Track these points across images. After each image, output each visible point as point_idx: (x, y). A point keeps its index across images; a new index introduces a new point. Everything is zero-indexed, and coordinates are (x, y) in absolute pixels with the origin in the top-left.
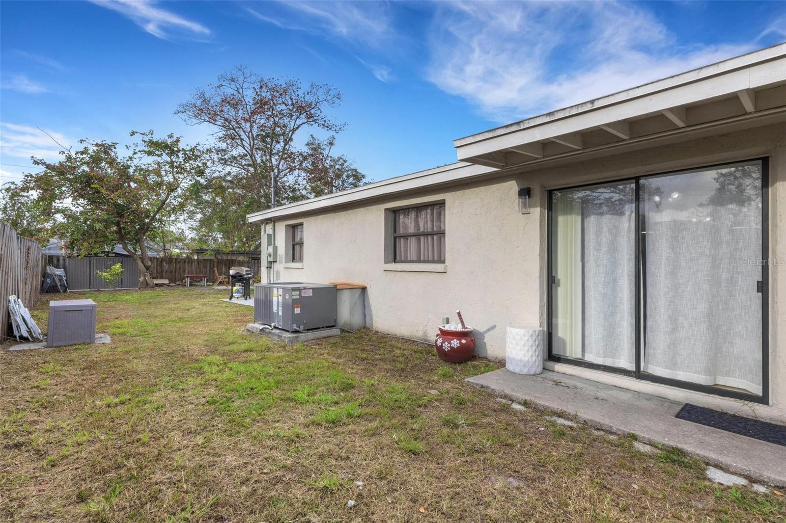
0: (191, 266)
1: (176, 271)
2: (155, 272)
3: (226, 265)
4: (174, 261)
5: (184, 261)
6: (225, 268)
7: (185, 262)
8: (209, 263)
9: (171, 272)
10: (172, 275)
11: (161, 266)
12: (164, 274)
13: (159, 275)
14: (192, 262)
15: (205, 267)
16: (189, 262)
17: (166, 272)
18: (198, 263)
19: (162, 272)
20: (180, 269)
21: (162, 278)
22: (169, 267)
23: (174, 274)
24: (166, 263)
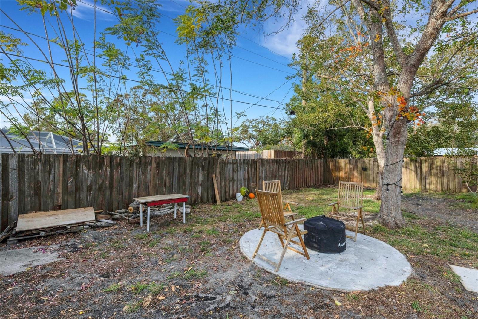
0: (144, 173)
1: (111, 187)
2: (60, 190)
3: (203, 167)
4: (107, 161)
5: (130, 161)
6: (203, 175)
7: (131, 165)
8: (176, 165)
9: (100, 188)
10: (104, 195)
11: (76, 176)
12: (83, 195)
13: (70, 200)
14: (147, 164)
15: (170, 174)
16: (139, 164)
17: (90, 188)
18: (158, 164)
19: (78, 189)
20: (121, 179)
21: (78, 205)
22: (97, 176)
23: (108, 193)
24: (88, 169)
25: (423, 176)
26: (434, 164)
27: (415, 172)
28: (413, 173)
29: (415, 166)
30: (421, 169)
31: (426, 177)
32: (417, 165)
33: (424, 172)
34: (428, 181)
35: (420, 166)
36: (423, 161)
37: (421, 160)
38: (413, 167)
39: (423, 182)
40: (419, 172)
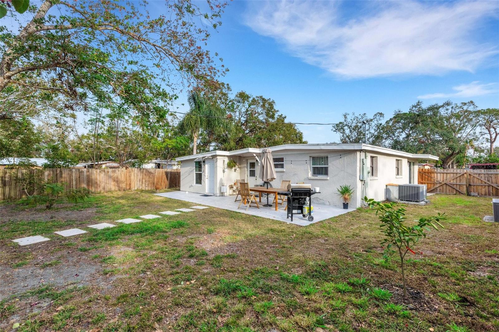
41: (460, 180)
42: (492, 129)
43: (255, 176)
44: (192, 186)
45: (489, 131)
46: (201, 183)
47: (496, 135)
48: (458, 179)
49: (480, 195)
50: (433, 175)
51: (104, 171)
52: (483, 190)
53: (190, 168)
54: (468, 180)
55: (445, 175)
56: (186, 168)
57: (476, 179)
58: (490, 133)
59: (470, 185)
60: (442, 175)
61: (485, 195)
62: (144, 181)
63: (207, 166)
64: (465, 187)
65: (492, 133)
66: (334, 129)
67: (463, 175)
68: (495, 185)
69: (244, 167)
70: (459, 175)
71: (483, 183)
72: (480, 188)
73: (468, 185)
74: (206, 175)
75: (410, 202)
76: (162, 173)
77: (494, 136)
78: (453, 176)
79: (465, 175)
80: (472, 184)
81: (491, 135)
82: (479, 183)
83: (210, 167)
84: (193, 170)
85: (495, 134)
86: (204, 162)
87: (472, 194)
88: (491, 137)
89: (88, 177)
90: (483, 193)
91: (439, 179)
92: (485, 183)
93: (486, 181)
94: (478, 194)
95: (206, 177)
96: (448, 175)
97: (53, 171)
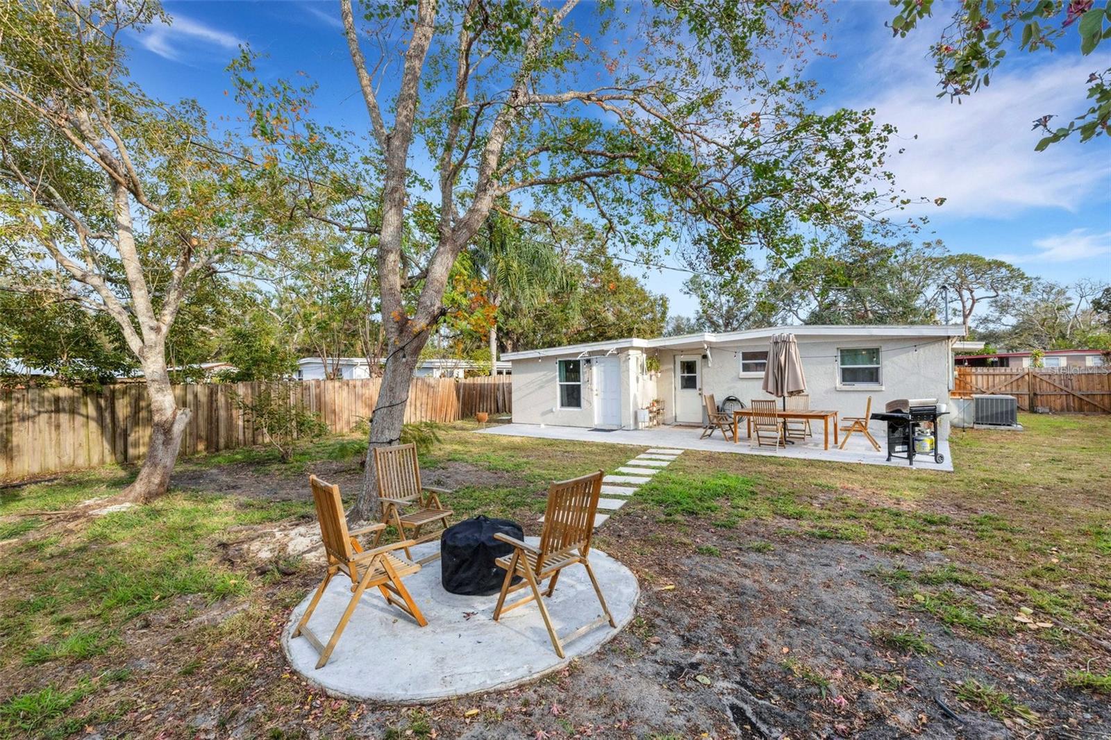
25: (119, 431)
26: (144, 399)
27: (97, 422)
28: (93, 425)
29: (99, 408)
30: (113, 413)
31: (125, 431)
32: (102, 402)
33: (121, 419)
34: (131, 439)
35: (109, 405)
36: (117, 394)
37: (113, 392)
38: (91, 410)
39: (120, 444)
40: (108, 420)
41: (1018, 386)
42: (966, 294)
43: (694, 387)
44: (551, 411)
45: (961, 296)
46: (578, 404)
47: (974, 303)
48: (1014, 384)
49: (1053, 411)
50: (968, 378)
51: (348, 385)
52: (1058, 403)
53: (542, 373)
54: (1031, 386)
55: (991, 378)
56: (529, 375)
57: (1044, 384)
58: (962, 300)
59: (1035, 394)
60: (985, 377)
61: (1062, 410)
62: (418, 405)
63: (595, 369)
64: (1027, 397)
65: (965, 299)
66: (687, 290)
67: (1023, 377)
68: (1077, 393)
69: (667, 370)
70: (1015, 378)
71: (1058, 390)
72: (1053, 398)
73: (1032, 395)
74: (595, 387)
75: (999, 427)
76: (450, 386)
77: (968, 305)
78: (1006, 380)
79: (1027, 377)
80: (1038, 392)
81: (963, 303)
82: (1050, 390)
83: (604, 372)
84: (555, 377)
85: (970, 302)
86: (588, 361)
87: (1040, 409)
88: (964, 307)
89: (319, 397)
90: (1058, 407)
91: (980, 385)
92: (1062, 390)
93: (1063, 387)
94: (1050, 410)
95: (595, 393)
96: (997, 378)
97: (253, 388)
